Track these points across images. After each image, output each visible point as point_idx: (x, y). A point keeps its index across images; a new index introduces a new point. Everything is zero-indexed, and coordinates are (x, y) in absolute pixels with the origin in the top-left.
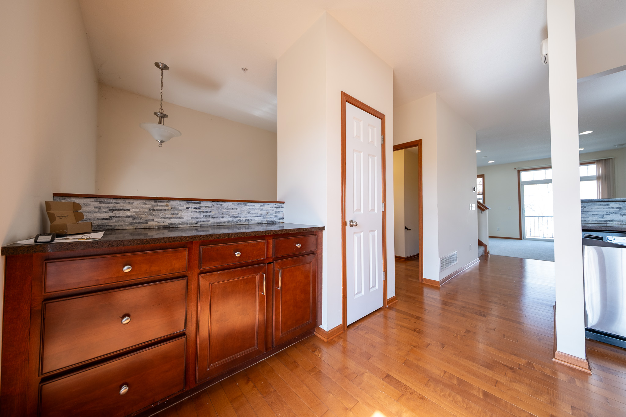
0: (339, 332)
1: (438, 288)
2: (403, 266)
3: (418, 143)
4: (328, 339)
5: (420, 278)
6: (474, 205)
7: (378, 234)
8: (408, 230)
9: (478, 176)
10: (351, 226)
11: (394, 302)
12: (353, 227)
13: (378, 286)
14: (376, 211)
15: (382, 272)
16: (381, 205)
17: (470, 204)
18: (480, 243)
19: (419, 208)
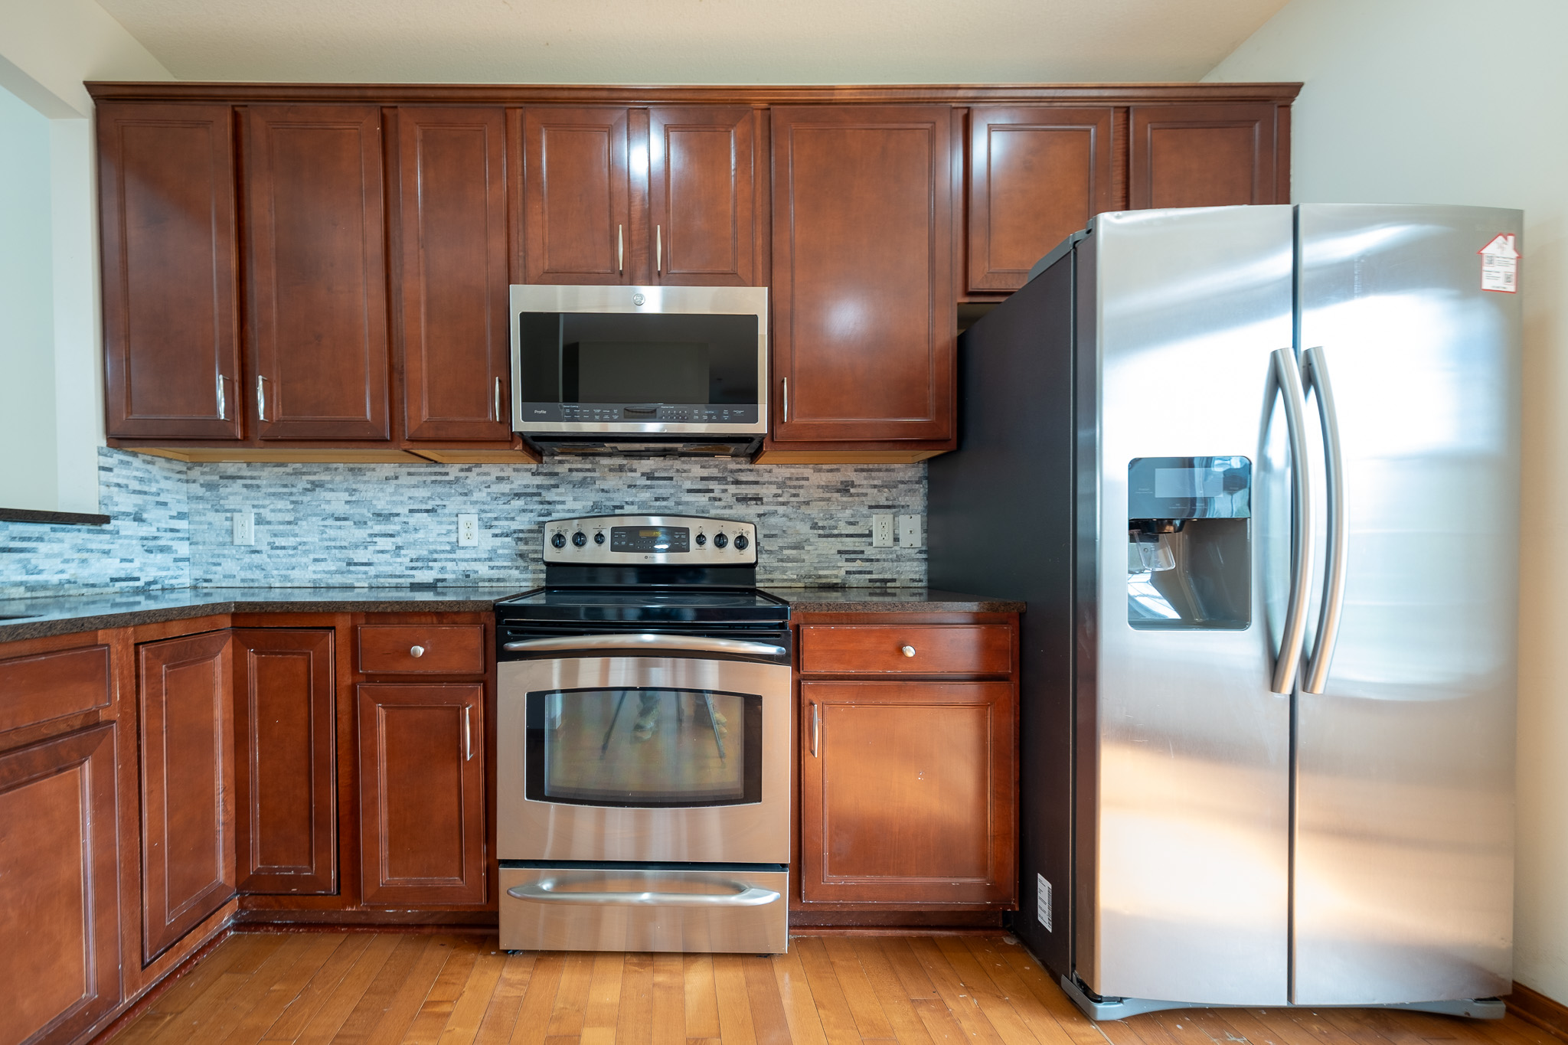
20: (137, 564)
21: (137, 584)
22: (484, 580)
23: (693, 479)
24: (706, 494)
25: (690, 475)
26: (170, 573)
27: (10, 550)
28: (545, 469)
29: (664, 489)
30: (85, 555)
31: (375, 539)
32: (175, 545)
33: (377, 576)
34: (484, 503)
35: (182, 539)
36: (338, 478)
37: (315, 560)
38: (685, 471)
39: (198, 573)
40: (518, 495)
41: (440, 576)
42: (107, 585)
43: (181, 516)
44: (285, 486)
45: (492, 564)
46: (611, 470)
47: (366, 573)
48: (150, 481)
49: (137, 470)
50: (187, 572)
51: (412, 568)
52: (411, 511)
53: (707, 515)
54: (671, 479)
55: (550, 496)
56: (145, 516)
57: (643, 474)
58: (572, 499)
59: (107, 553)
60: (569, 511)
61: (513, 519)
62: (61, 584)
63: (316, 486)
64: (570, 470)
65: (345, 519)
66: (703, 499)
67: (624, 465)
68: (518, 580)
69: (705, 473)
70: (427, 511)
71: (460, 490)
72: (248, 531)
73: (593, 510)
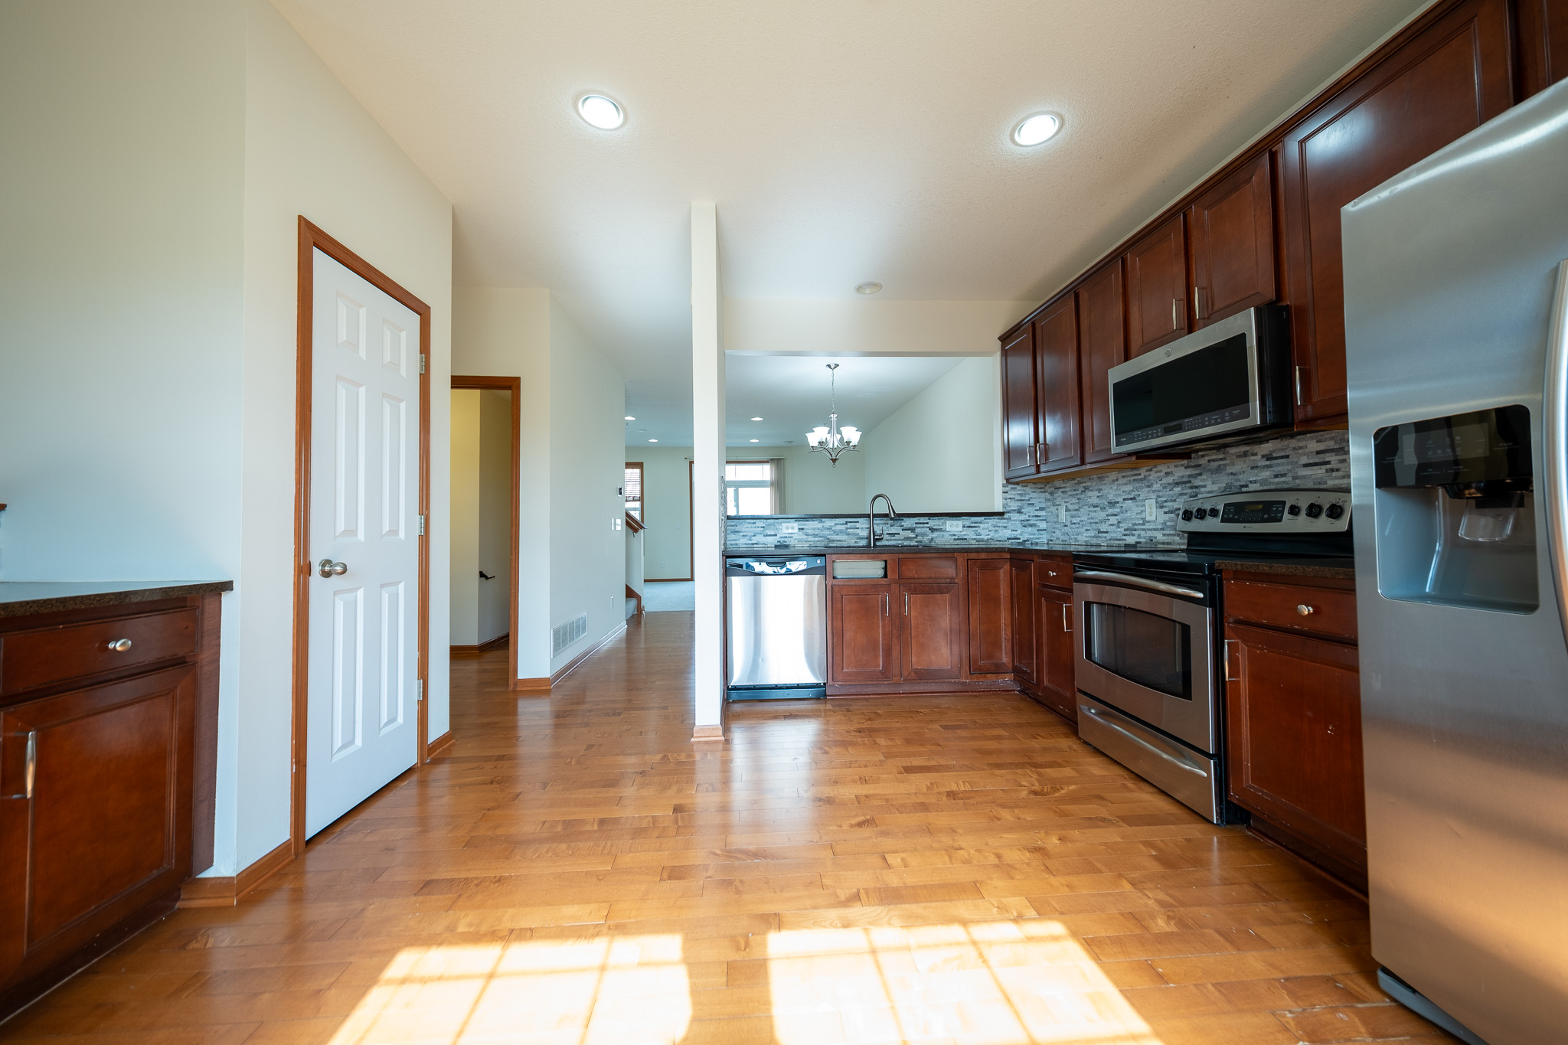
0: (280, 864)
1: (547, 692)
2: (472, 667)
3: (511, 384)
4: (237, 895)
5: (511, 682)
6: (619, 521)
7: (406, 593)
8: (487, 578)
9: (629, 465)
10: (326, 575)
11: (445, 747)
12: (334, 577)
13: (405, 717)
14: (402, 535)
15: (417, 682)
16: (417, 520)
17: (613, 520)
18: (630, 593)
19: (512, 527)
20: (1019, 532)
21: (1019, 541)
22: (1160, 543)
23: (1307, 454)
24: (1323, 467)
25: (1306, 450)
26: (1036, 536)
27: (971, 527)
28: (1193, 463)
29: (1281, 466)
30: (997, 528)
31: (1109, 518)
32: (1038, 523)
33: (1110, 540)
34: (1159, 491)
35: (1042, 520)
36: (1094, 484)
37: (1087, 530)
38: (1301, 448)
39: (1049, 537)
40: (1177, 484)
41: (1138, 540)
42: (1006, 541)
43: (1041, 509)
44: (1075, 490)
45: (1164, 532)
46: (1238, 457)
47: (1106, 537)
48: (1025, 494)
49: (1019, 490)
50: (1045, 536)
51: (1125, 535)
52: (1124, 499)
53: (1324, 487)
54: (1287, 457)
55: (1197, 482)
56: (1023, 510)
57: (1263, 456)
58: (1211, 483)
59: (1005, 527)
60: (1209, 492)
61: (1175, 501)
62: (988, 539)
63: (1086, 488)
64: (1209, 461)
65: (1097, 507)
66: (1320, 471)
67: (1248, 451)
68: (1179, 544)
69: (1322, 447)
70: (1131, 499)
71: (1147, 484)
72: (1063, 516)
73: (1225, 490)
